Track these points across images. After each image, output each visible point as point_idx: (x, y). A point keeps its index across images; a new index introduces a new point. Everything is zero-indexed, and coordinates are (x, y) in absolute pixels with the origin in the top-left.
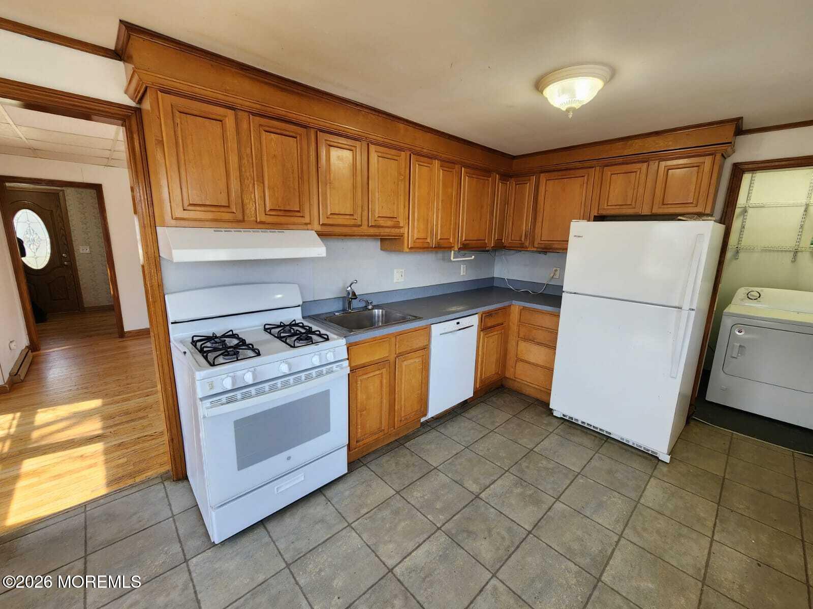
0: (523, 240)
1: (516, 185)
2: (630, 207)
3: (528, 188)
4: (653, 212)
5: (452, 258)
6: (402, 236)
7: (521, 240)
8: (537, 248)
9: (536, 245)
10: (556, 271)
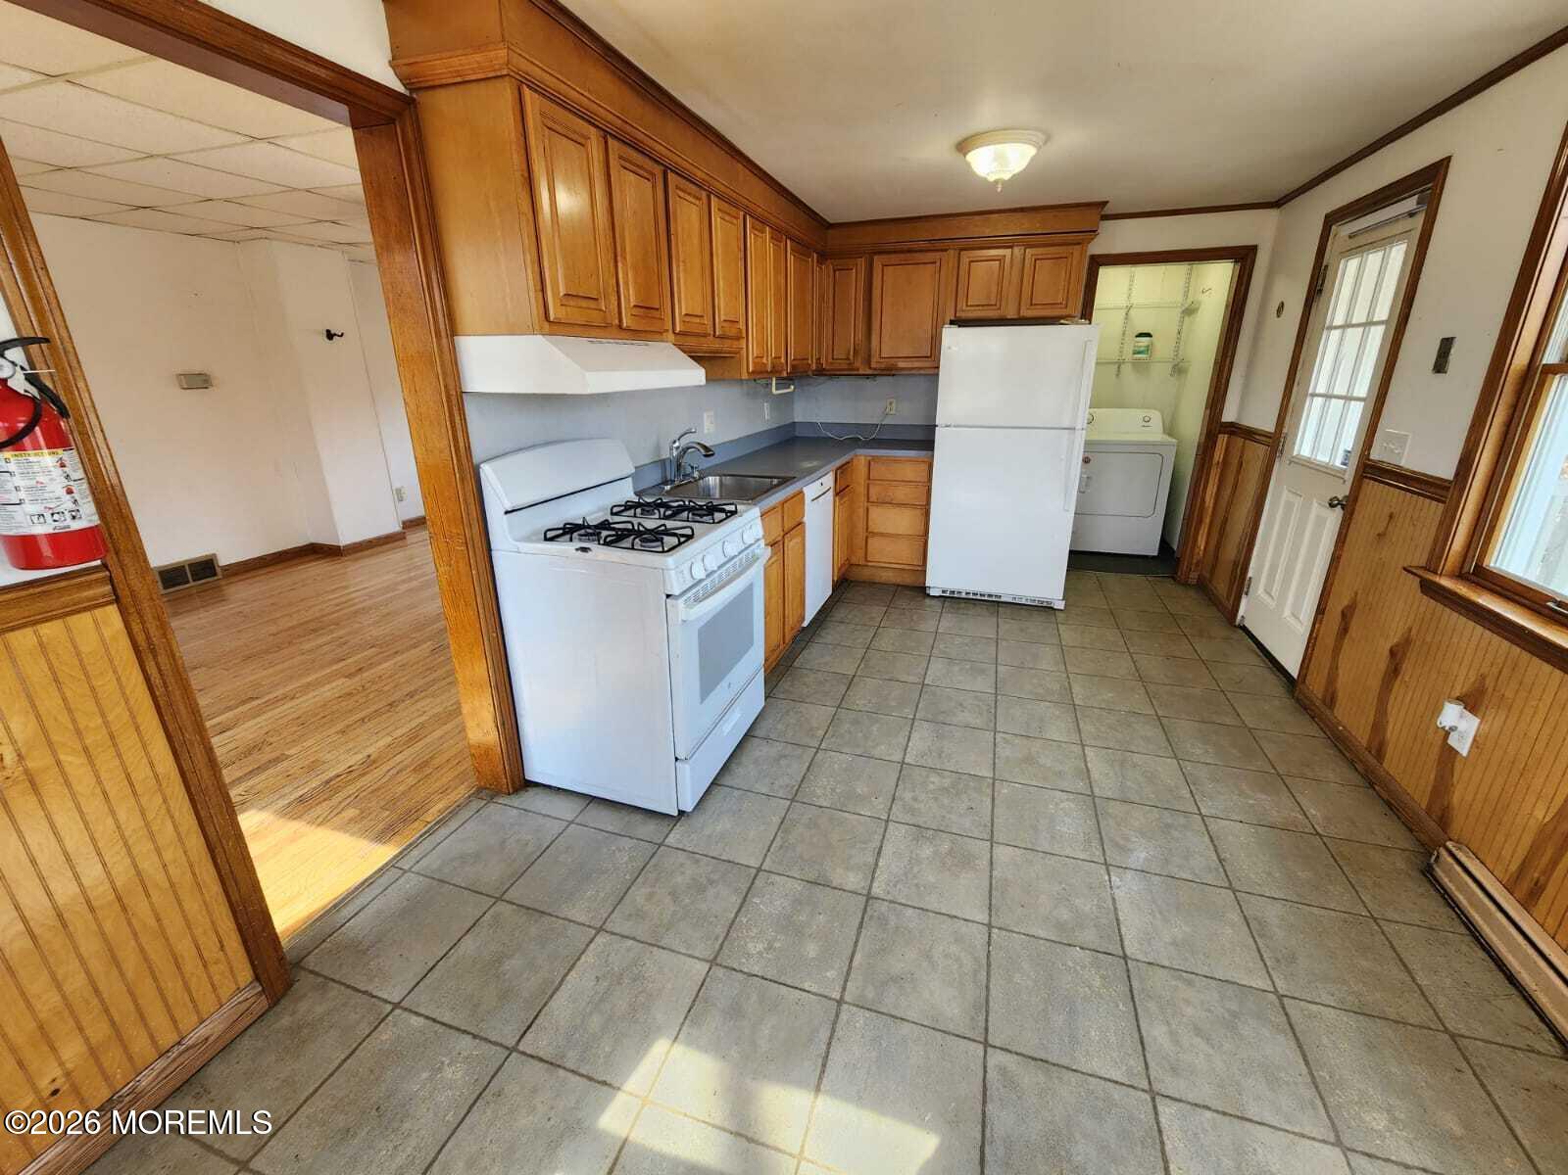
0: (851, 357)
1: (834, 271)
2: (994, 307)
3: (855, 278)
4: (1022, 314)
5: (774, 391)
6: (738, 353)
7: (848, 359)
8: (875, 369)
9: (873, 365)
10: (891, 404)
